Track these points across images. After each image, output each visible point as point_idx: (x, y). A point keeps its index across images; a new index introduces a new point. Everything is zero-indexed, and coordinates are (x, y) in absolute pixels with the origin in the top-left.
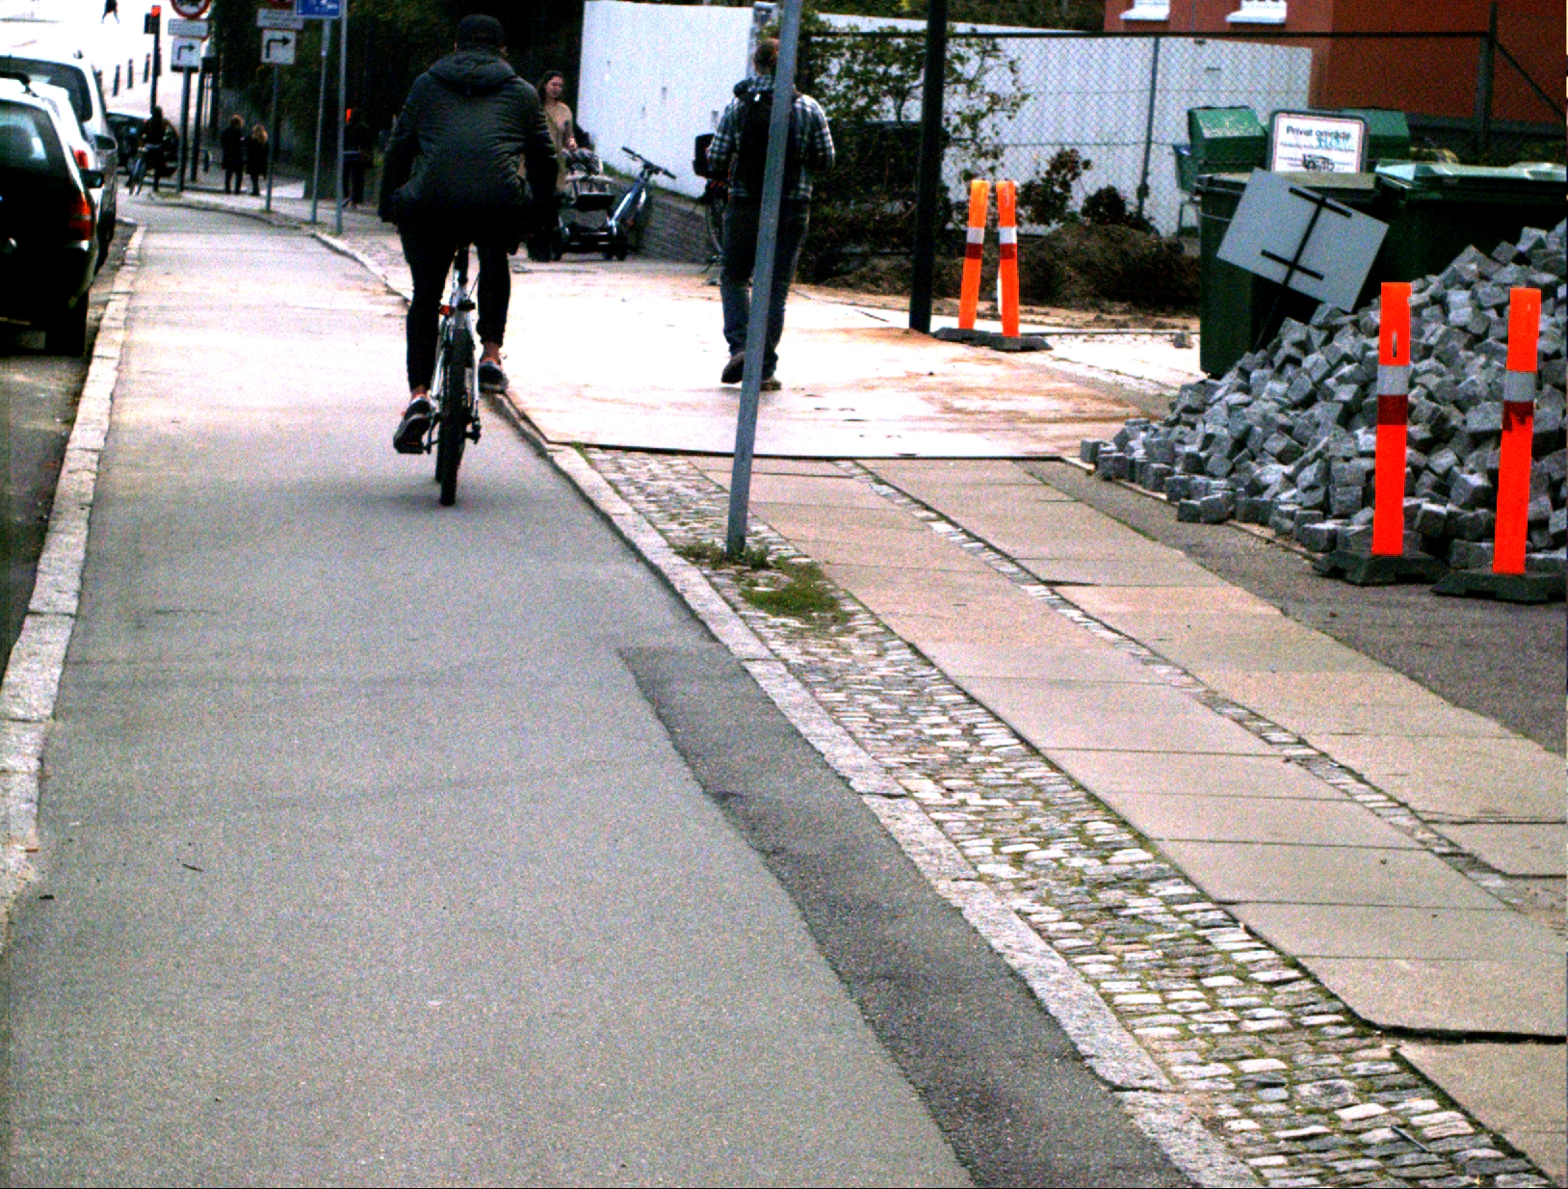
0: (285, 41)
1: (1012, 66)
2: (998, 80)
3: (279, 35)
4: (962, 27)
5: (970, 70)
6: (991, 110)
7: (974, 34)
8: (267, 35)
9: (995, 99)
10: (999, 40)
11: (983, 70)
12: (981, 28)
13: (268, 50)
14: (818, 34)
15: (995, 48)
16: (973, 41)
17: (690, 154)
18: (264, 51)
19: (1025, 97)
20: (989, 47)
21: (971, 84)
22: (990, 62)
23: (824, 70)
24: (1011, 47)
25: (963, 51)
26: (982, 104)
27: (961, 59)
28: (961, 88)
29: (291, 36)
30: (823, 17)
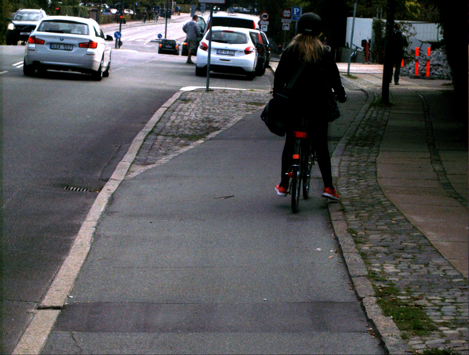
0: (287, 25)
1: (414, 28)
2: (412, 31)
3: (286, 24)
4: (406, 22)
5: (407, 29)
6: (411, 36)
7: (408, 23)
8: (284, 24)
9: (411, 34)
10: (412, 24)
11: (409, 29)
12: (409, 22)
13: (284, 27)
14: (382, 23)
15: (411, 25)
16: (408, 24)
17: (361, 43)
18: (283, 27)
19: (416, 33)
20: (410, 25)
21: (407, 31)
22: (411, 27)
23: (383, 29)
24: (414, 25)
25: (406, 26)
26: (409, 34)
27: (406, 27)
28: (406, 32)
29: (289, 24)
30: (383, 20)
